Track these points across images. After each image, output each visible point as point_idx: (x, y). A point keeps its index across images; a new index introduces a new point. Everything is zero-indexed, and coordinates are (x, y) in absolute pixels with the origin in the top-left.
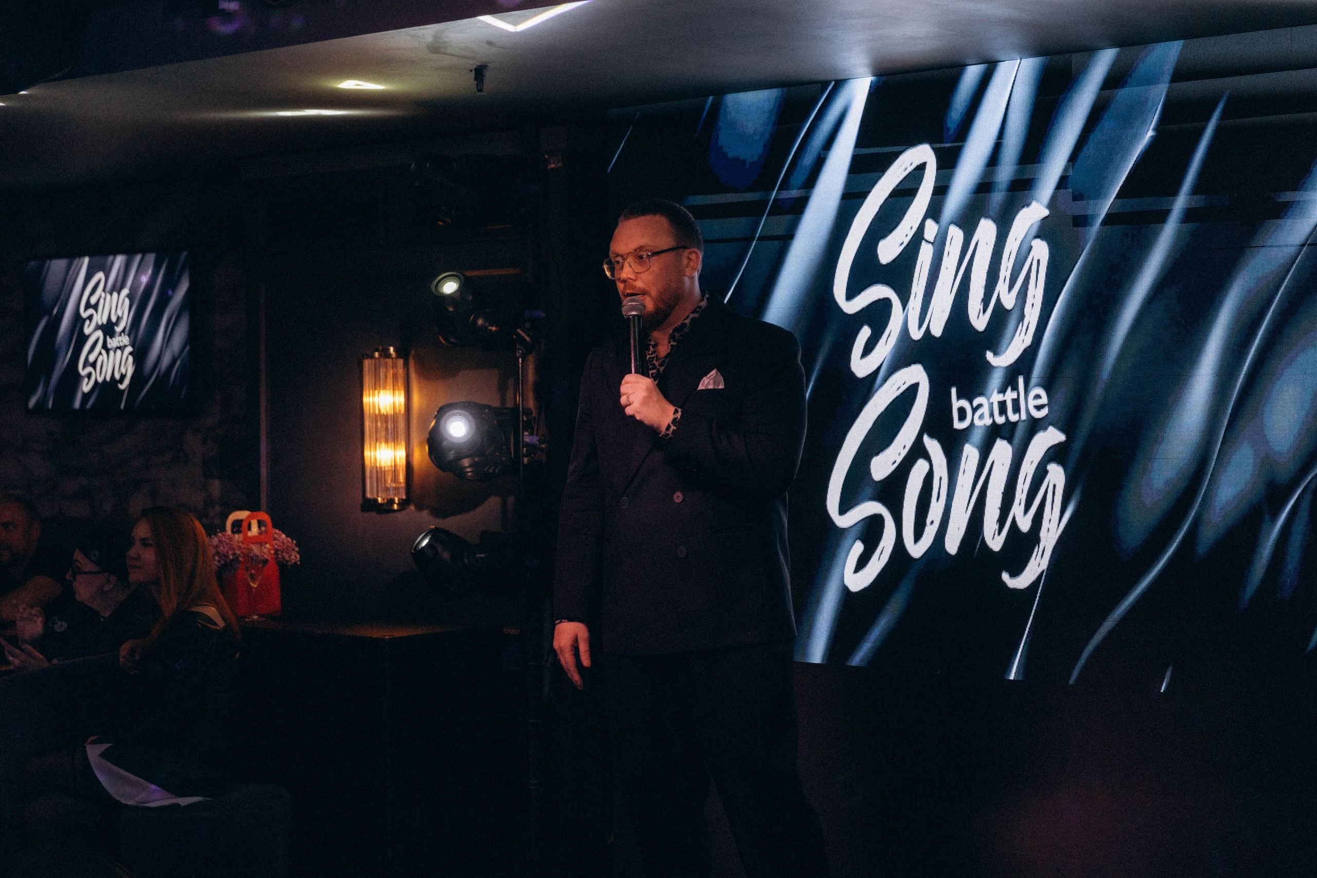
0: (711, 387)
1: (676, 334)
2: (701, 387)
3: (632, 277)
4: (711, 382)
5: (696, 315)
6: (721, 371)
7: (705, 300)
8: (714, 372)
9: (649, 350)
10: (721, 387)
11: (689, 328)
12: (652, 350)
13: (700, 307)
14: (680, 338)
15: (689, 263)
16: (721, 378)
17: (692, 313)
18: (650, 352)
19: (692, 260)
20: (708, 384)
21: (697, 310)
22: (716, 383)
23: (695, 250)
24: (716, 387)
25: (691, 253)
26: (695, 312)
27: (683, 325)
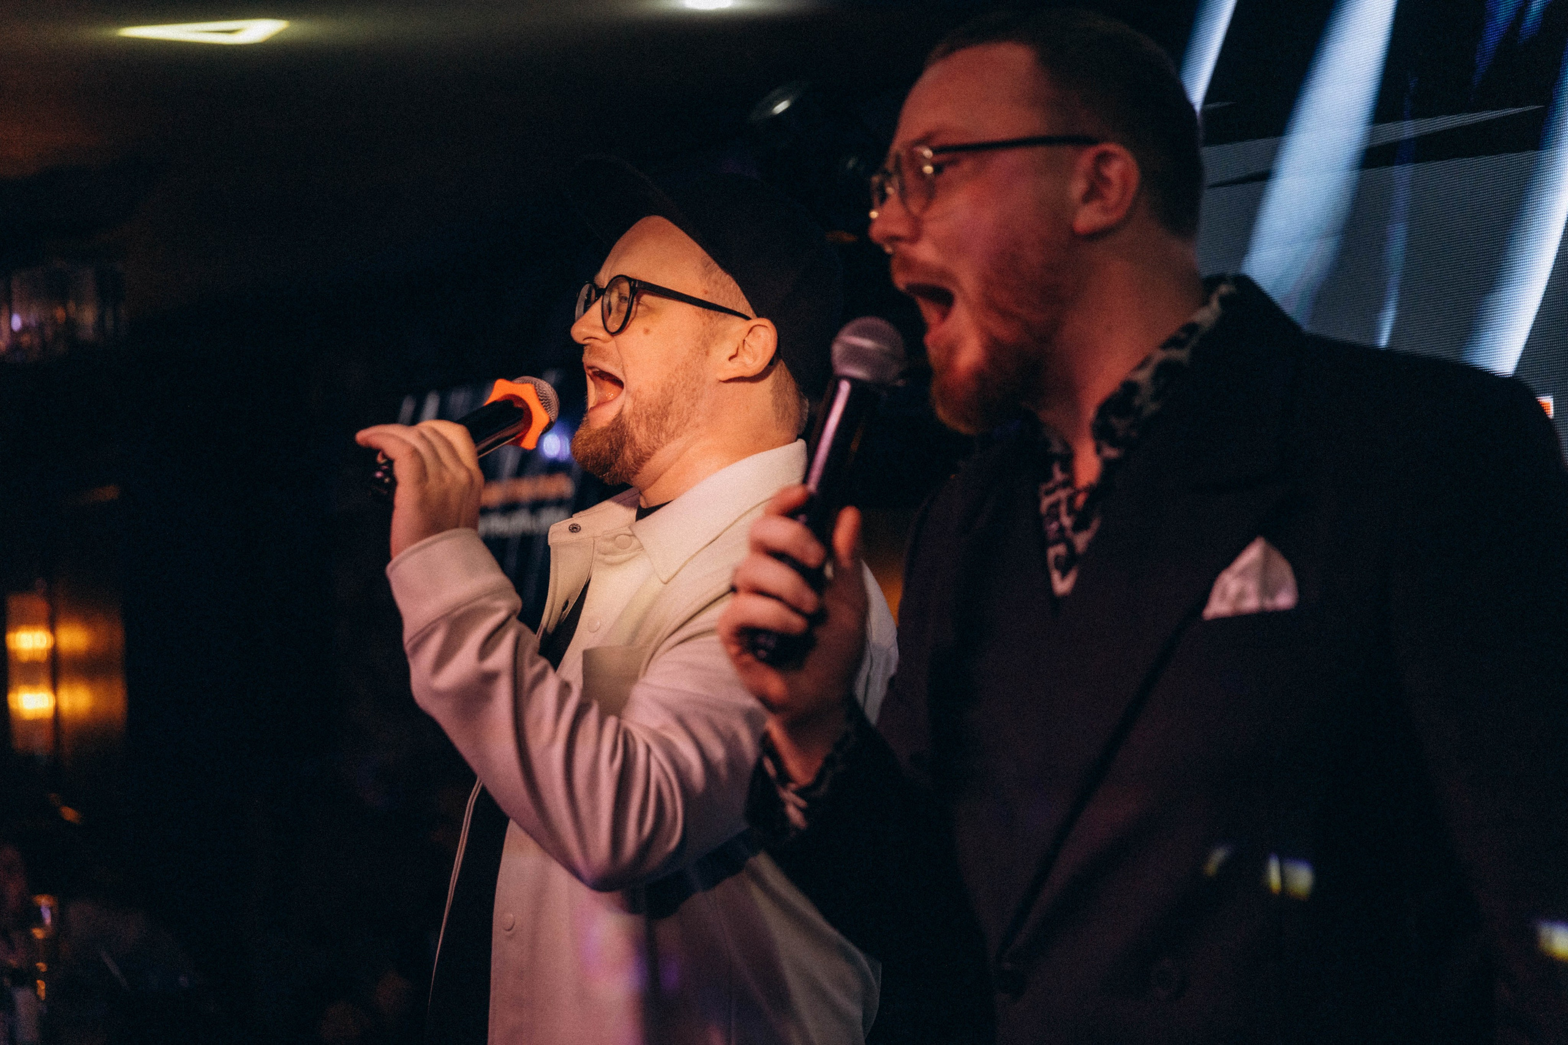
0: (1251, 603)
1: (1114, 421)
2: (1218, 607)
3: (900, 229)
4: (1252, 587)
5: (1181, 355)
6: (1278, 542)
7: (1215, 304)
8: (1253, 554)
9: (1049, 476)
10: (1285, 600)
11: (1155, 397)
12: (1059, 476)
13: (1191, 328)
14: (1134, 434)
15: (1093, 193)
16: (1283, 570)
17: (1165, 346)
18: (1051, 485)
19: (1106, 181)
20: (1241, 595)
21: (1183, 336)
22: (1267, 589)
23: (1111, 147)
24: (1269, 604)
25: (1104, 158)
26: (1173, 342)
27: (1129, 388)
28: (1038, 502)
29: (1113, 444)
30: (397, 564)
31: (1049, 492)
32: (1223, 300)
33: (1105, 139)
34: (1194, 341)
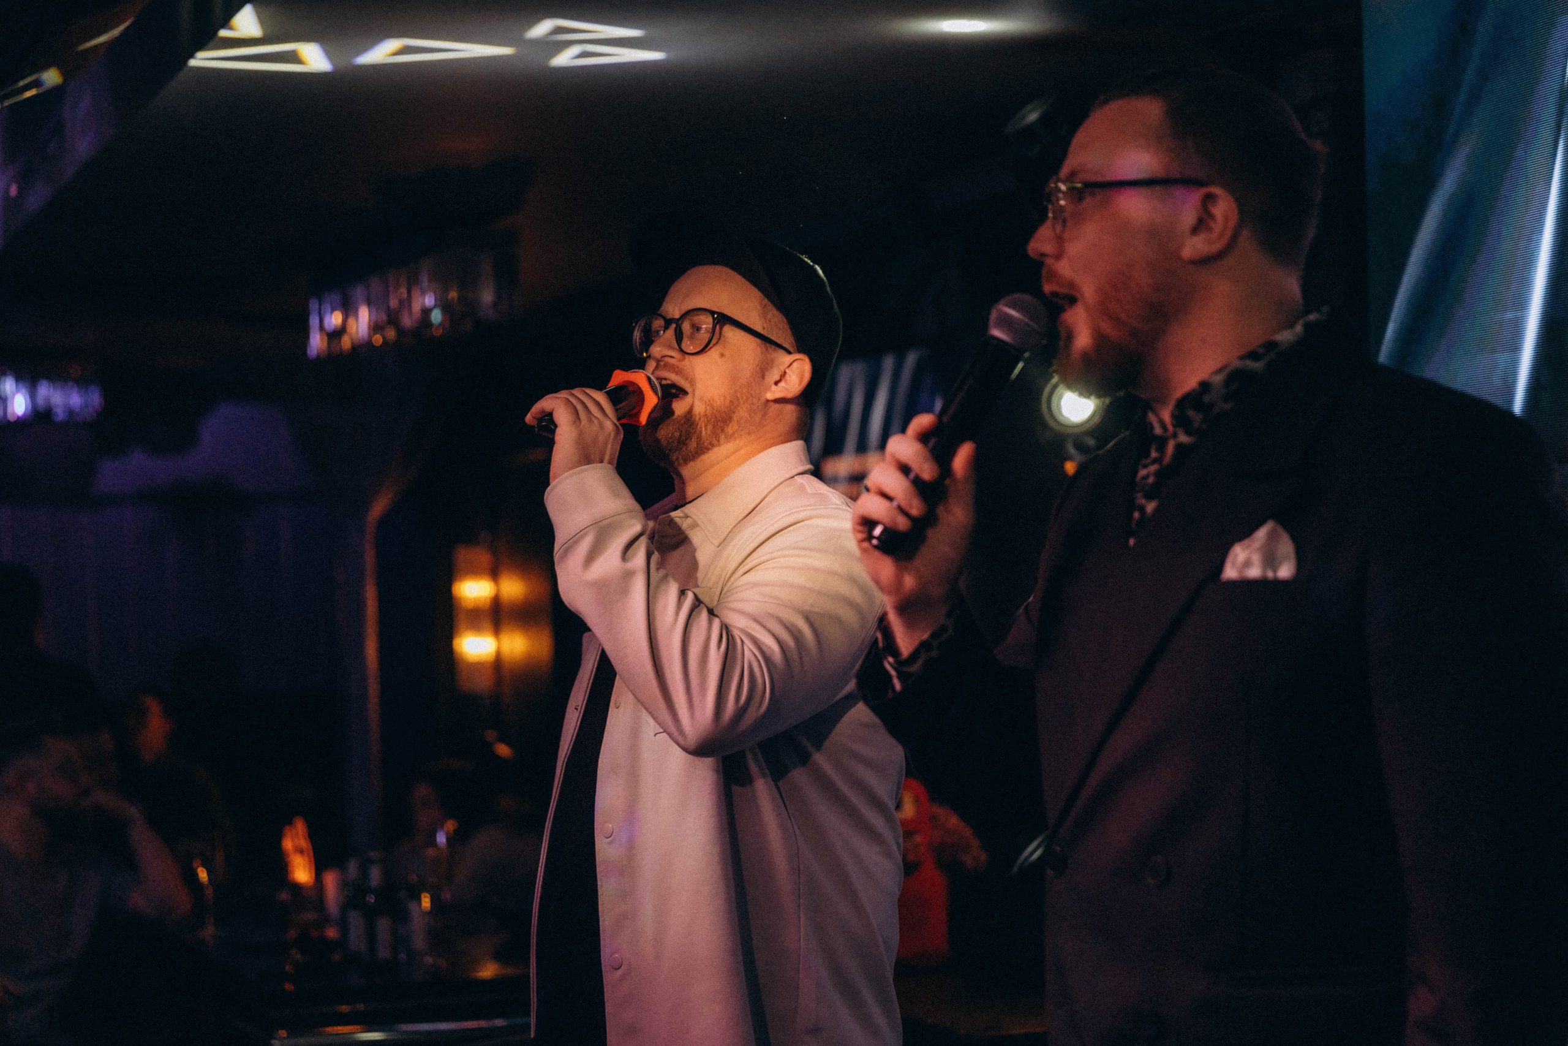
0: (1254, 572)
1: (1191, 413)
2: (1230, 572)
4: (1256, 558)
5: (1257, 366)
7: (1299, 328)
9: (1148, 455)
10: (1285, 571)
11: (1227, 398)
12: (1154, 454)
13: (1271, 345)
14: (1204, 426)
15: (1201, 225)
16: (1286, 546)
17: (1242, 358)
18: (1148, 461)
19: (1212, 217)
20: (1247, 564)
21: (1261, 351)
22: (1270, 560)
23: (1216, 190)
24: (1270, 574)
25: (1209, 199)
26: (1253, 355)
27: (1205, 386)
28: (1136, 473)
29: (1188, 433)
30: (555, 487)
31: (1145, 466)
32: (1307, 326)
33: (1211, 183)
34: (1272, 355)
